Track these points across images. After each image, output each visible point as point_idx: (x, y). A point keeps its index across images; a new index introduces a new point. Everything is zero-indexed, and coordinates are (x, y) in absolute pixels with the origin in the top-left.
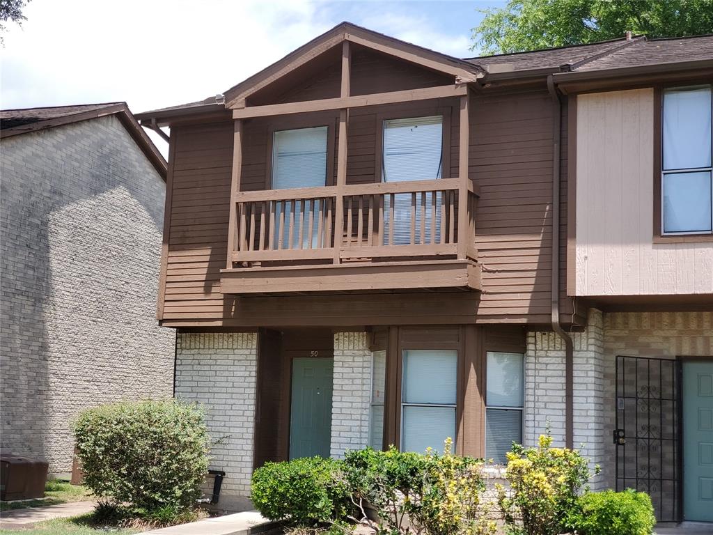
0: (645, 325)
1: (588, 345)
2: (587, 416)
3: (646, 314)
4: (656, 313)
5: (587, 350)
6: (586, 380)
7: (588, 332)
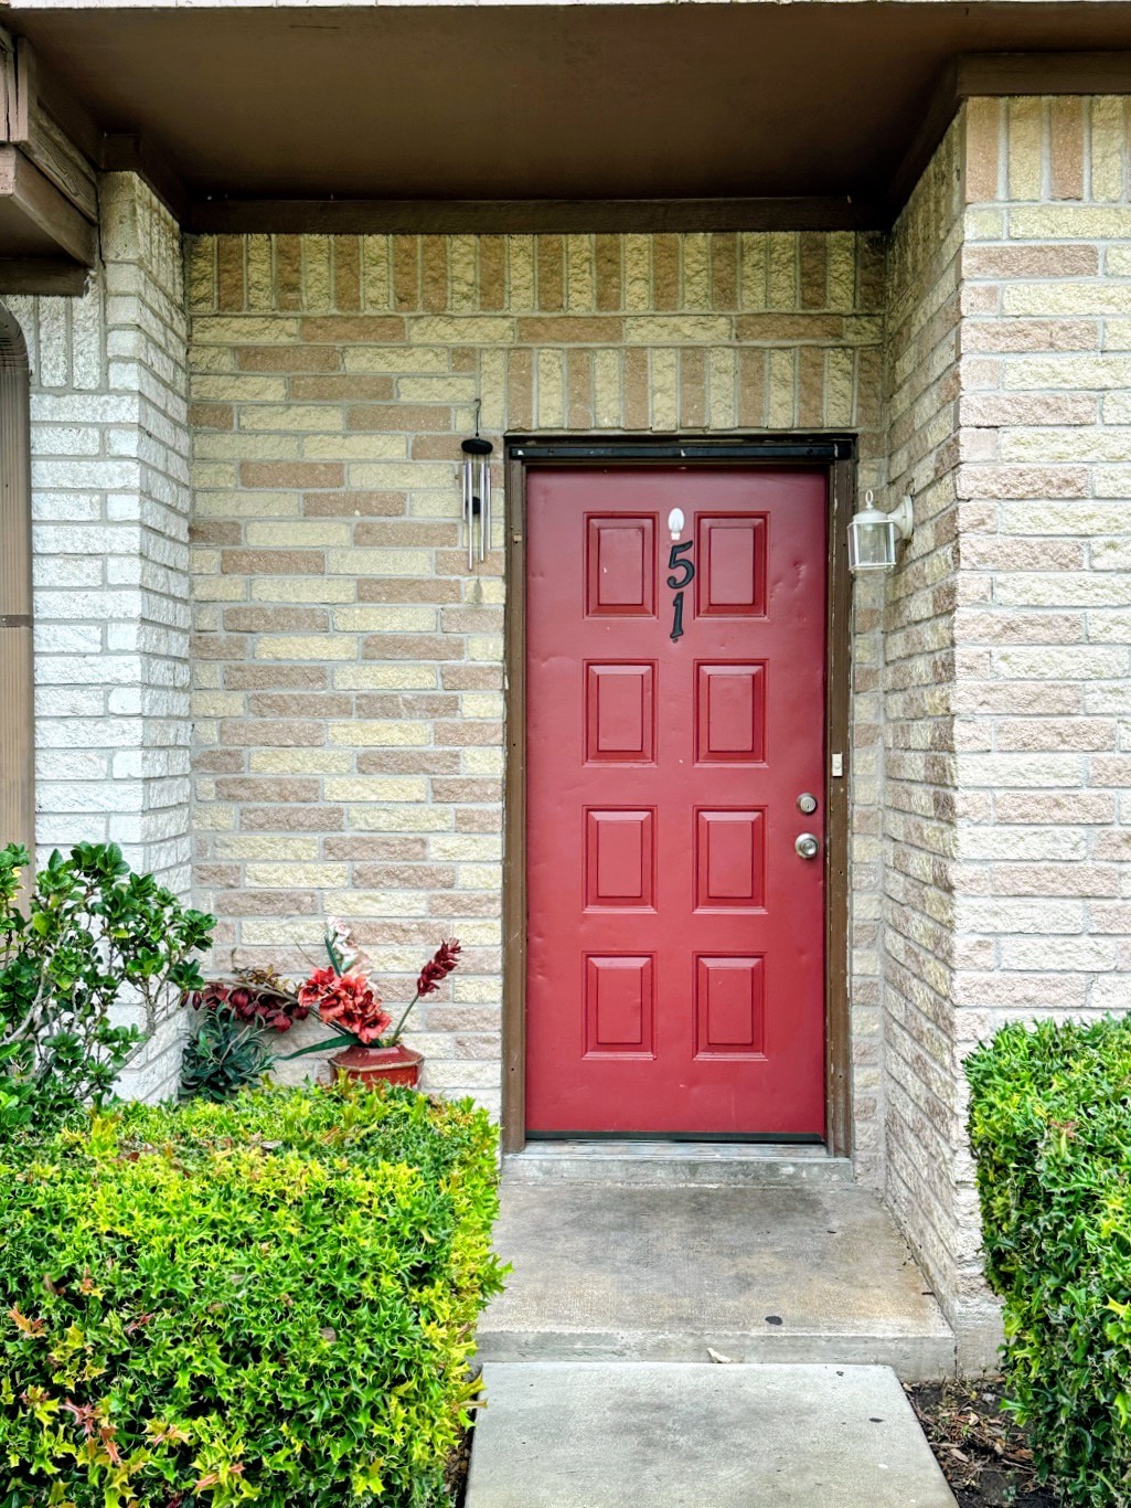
0: (372, 293)
1: (106, 363)
2: (107, 716)
3: (375, 244)
4: (420, 239)
5: (104, 389)
6: (100, 539)
7: (105, 296)
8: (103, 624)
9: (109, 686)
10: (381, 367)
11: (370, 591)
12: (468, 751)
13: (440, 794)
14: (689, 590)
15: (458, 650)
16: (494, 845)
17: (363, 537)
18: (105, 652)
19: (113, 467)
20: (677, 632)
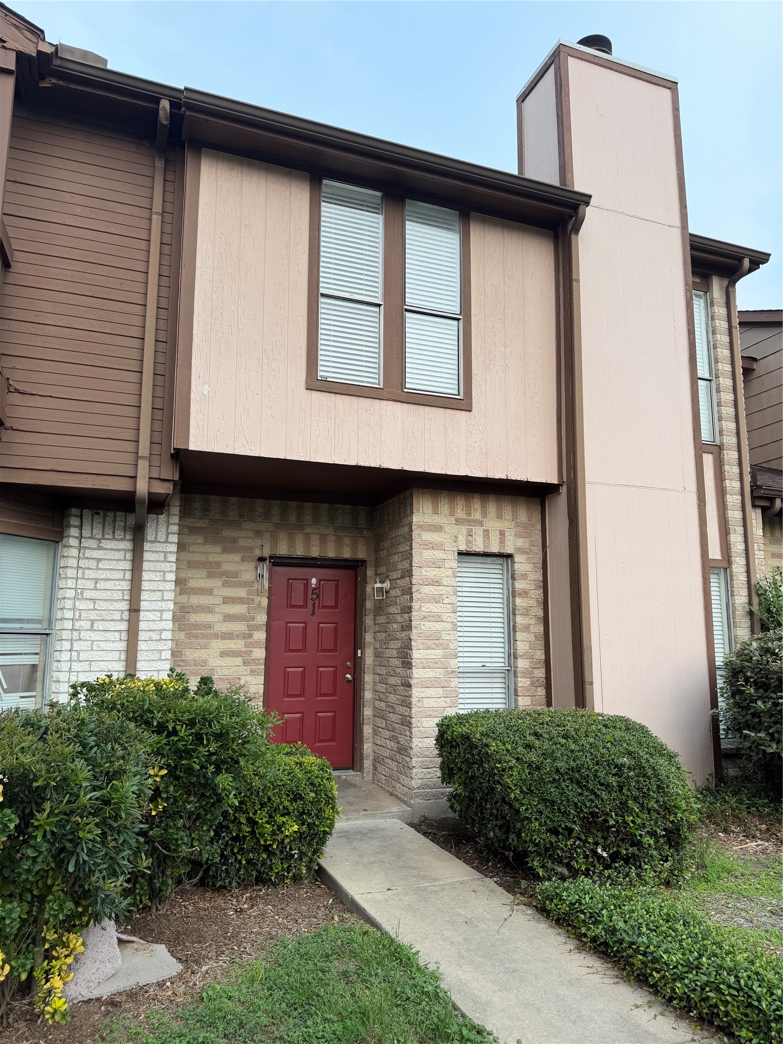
6: (162, 586)
8: (161, 611)
9: (162, 631)
10: (233, 534)
11: (226, 600)
12: (255, 650)
13: (245, 663)
14: (317, 602)
15: (253, 619)
16: (261, 679)
17: (225, 584)
18: (161, 620)
19: (168, 565)
20: (313, 614)
